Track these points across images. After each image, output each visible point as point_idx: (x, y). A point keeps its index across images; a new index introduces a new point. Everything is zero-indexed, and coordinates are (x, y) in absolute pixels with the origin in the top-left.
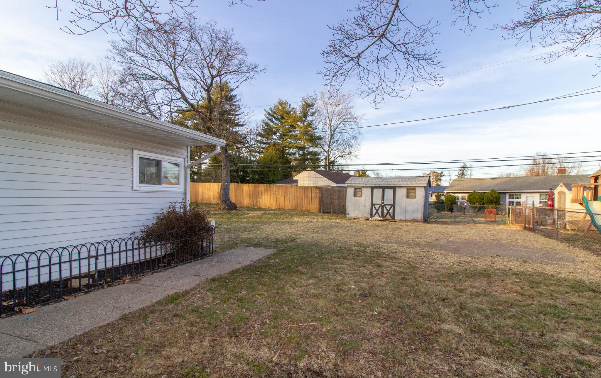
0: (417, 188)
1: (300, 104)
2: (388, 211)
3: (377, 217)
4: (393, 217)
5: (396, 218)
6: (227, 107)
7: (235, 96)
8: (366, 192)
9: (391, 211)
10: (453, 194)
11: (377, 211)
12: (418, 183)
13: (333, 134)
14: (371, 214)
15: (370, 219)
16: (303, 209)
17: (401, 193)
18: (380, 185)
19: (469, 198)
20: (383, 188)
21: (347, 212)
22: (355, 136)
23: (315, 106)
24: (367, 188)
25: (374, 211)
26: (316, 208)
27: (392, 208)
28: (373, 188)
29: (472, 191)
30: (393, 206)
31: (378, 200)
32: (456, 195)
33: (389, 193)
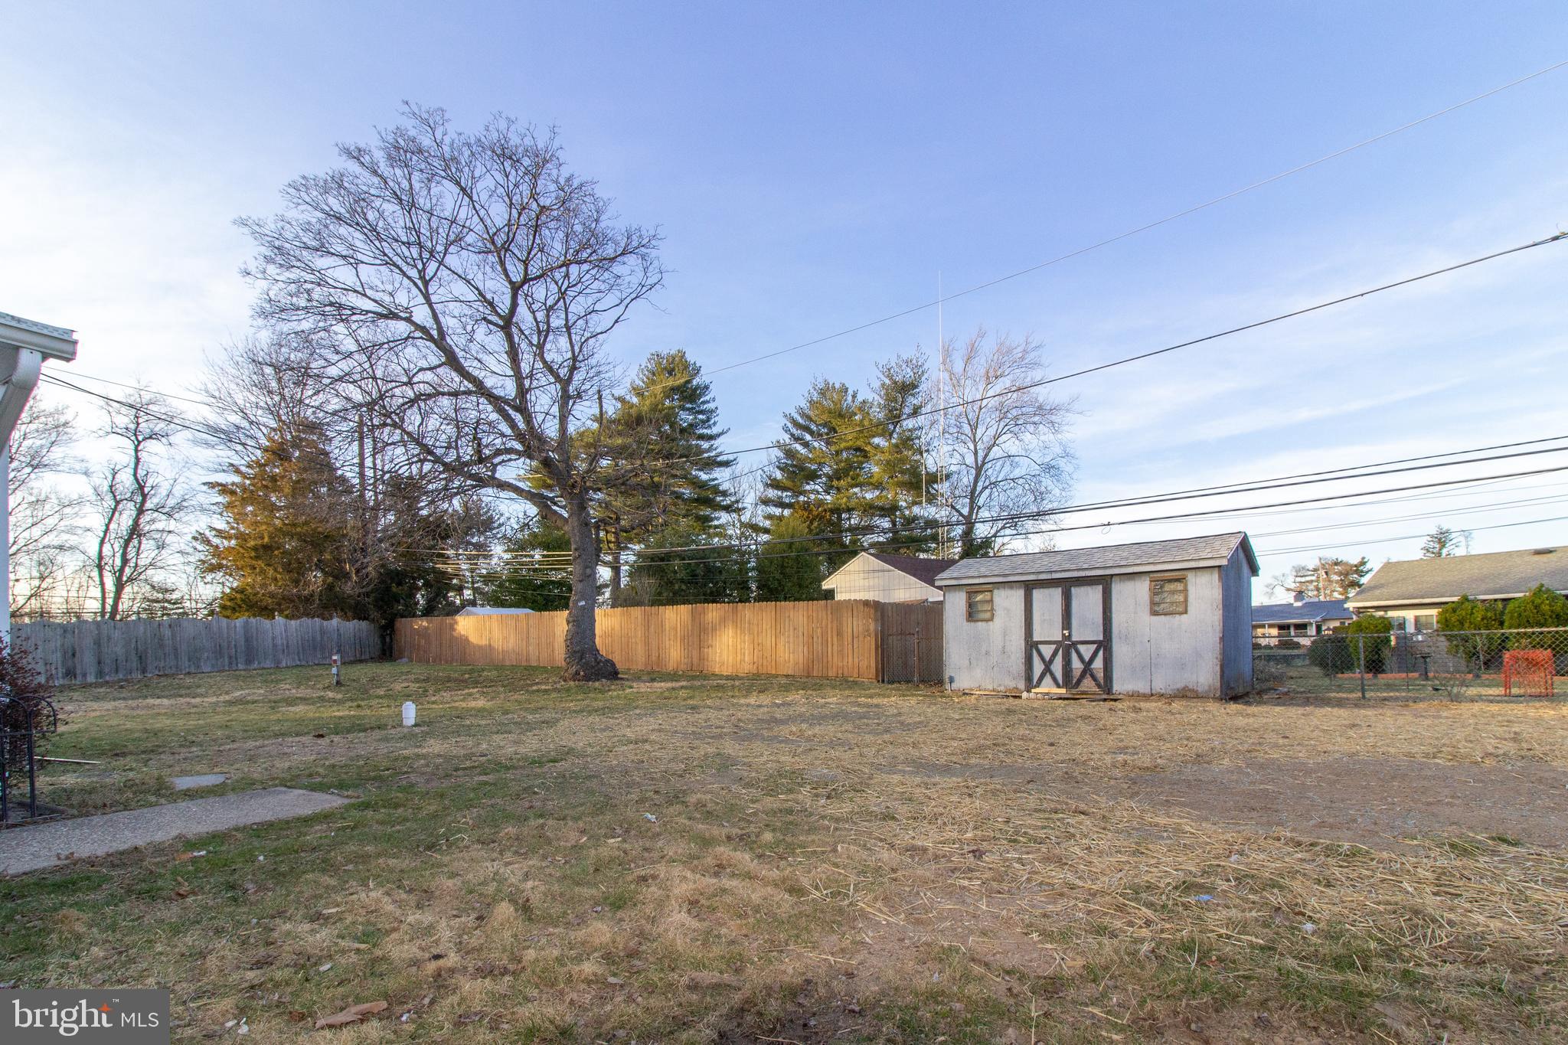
0: (1190, 576)
1: (877, 384)
2: (1088, 665)
3: (1047, 687)
4: (1107, 685)
5: (1117, 687)
6: (685, 418)
7: (707, 387)
8: (1009, 602)
9: (1098, 664)
10: (1381, 613)
11: (1048, 665)
12: (1195, 556)
13: (984, 463)
14: (1029, 678)
15: (1025, 695)
16: (830, 674)
17: (1131, 598)
18: (1055, 576)
19: (1445, 623)
20: (1067, 585)
21: (948, 672)
22: (1053, 463)
23: (923, 387)
24: (1012, 588)
25: (1038, 667)
26: (868, 667)
27: (1101, 653)
28: (1029, 587)
29: (1455, 599)
30: (1105, 645)
31: (1048, 628)
32: (1391, 614)
33: (1087, 600)
